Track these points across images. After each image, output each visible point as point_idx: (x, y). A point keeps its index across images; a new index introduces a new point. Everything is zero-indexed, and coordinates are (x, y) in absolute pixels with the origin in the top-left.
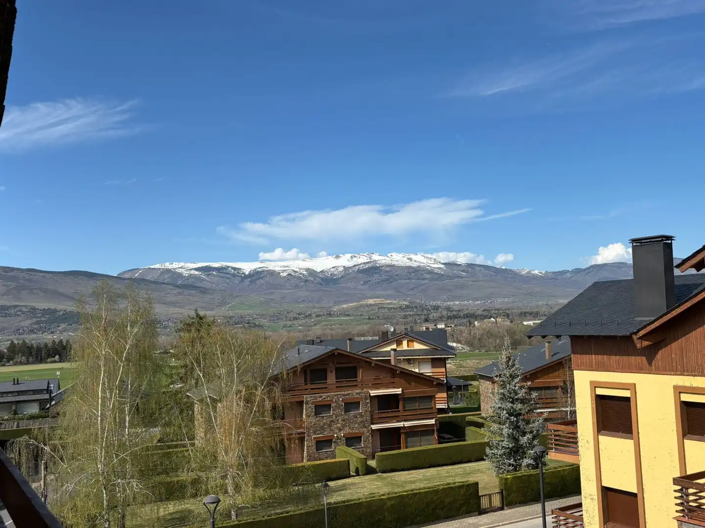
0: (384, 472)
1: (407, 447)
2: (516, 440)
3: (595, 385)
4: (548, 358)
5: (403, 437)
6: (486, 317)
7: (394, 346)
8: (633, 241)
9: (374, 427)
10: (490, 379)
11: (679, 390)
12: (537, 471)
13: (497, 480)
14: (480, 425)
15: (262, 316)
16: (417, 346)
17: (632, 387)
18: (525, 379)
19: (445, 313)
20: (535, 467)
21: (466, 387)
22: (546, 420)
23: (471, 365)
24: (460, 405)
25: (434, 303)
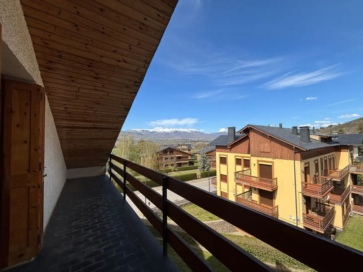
0: (178, 171)
1: (183, 166)
2: (204, 165)
3: (220, 155)
4: (210, 150)
5: (182, 164)
6: (198, 142)
7: (181, 147)
8: (228, 128)
9: (177, 162)
10: (199, 154)
11: (235, 156)
12: (208, 171)
13: (200, 173)
14: (197, 162)
15: (154, 140)
16: (185, 147)
17: (227, 155)
18: (206, 154)
19: (190, 141)
20: (208, 170)
21: (194, 155)
22: (210, 162)
23: (195, 151)
24: (193, 159)
25: (188, 139)
